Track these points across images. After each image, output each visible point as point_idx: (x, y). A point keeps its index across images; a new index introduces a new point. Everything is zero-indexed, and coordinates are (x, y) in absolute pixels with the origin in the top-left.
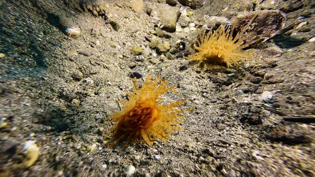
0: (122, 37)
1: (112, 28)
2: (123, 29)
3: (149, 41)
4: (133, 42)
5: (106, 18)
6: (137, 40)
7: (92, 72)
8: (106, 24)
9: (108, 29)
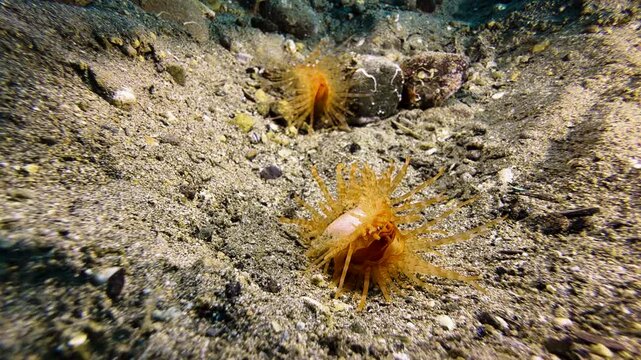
0: (200, 99)
1: (173, 81)
2: (193, 81)
3: (253, 100)
4: (224, 105)
5: (156, 61)
6: (232, 100)
7: (204, 177)
8: (159, 72)
9: (166, 83)
